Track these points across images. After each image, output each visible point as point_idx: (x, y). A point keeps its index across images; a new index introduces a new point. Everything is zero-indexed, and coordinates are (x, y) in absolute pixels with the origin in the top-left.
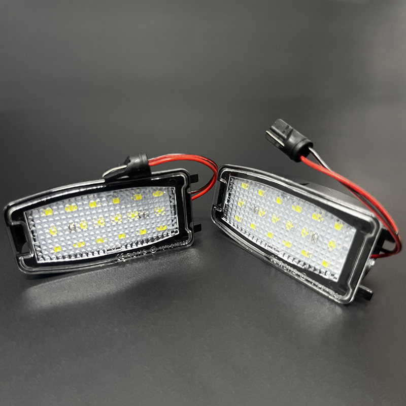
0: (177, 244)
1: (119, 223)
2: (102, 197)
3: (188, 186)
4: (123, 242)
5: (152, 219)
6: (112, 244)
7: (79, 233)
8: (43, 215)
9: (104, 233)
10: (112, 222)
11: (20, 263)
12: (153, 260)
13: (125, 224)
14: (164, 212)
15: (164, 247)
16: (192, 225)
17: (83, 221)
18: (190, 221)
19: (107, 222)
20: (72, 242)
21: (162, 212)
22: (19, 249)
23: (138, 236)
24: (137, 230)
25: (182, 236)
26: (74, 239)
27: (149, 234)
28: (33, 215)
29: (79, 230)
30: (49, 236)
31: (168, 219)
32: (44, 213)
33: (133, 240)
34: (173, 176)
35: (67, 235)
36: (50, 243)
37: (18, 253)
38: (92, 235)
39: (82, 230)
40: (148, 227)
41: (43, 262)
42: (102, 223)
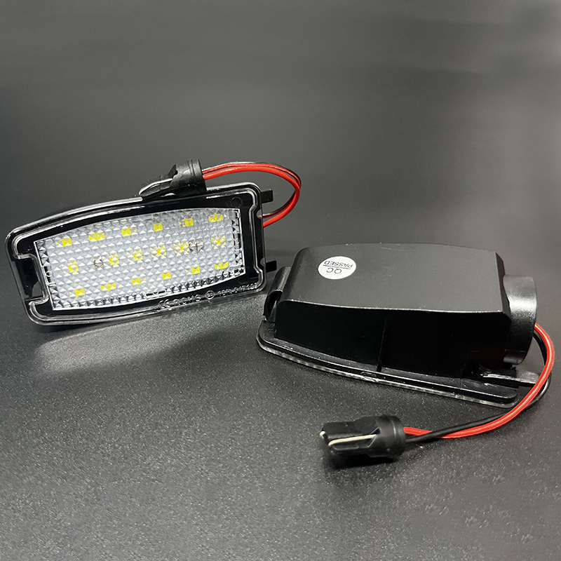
0: (243, 288)
1: (163, 257)
2: (139, 222)
3: (258, 208)
4: (168, 284)
5: (208, 252)
6: (153, 287)
7: (108, 270)
8: (60, 246)
9: (143, 270)
10: (153, 256)
11: (31, 309)
12: (209, 309)
13: (171, 259)
14: (225, 244)
15: (224, 292)
16: (263, 262)
17: (113, 254)
18: (260, 256)
19: (147, 256)
20: (99, 283)
21: (223, 243)
22: (28, 291)
23: (189, 276)
24: (188, 267)
25: (250, 277)
26: (101, 278)
27: (204, 273)
28: (47, 246)
29: (108, 267)
30: (68, 275)
31: (230, 253)
32: (61, 243)
33: (182, 281)
34: (237, 193)
35: (92, 273)
36: (69, 284)
37: (28, 296)
38: (126, 274)
39: (112, 267)
40: (203, 264)
41: (61, 309)
42: (139, 258)
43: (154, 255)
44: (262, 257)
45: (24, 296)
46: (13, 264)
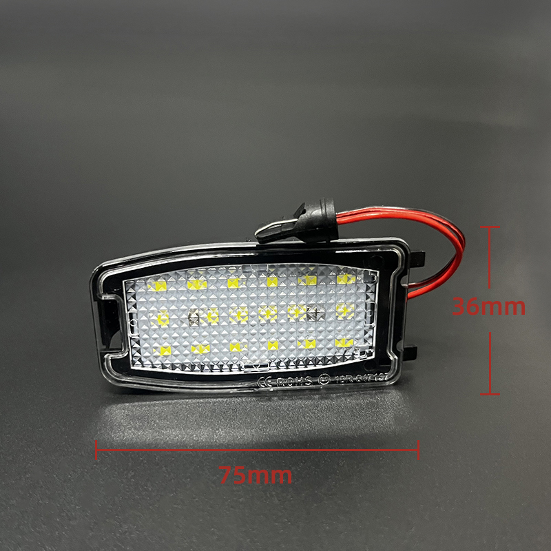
0: (369, 377)
1: (273, 321)
2: (250, 272)
3: (404, 273)
4: (273, 357)
5: (330, 323)
6: (254, 357)
7: (204, 328)
8: (152, 290)
9: (245, 334)
10: (260, 318)
11: (105, 363)
12: (322, 398)
13: (282, 324)
14: (353, 315)
15: (344, 378)
16: (401, 346)
17: (213, 309)
18: (398, 337)
19: (252, 317)
20: (191, 343)
21: (350, 313)
22: (106, 341)
23: (301, 350)
24: (302, 338)
25: (379, 363)
26: (194, 337)
27: (320, 349)
28: (136, 288)
29: (205, 324)
30: (155, 327)
31: (358, 327)
32: (153, 286)
33: (292, 356)
34: (379, 250)
35: (185, 329)
36: (155, 339)
37: (105, 347)
38: (224, 336)
39: (210, 324)
40: (321, 337)
41: (140, 368)
42: (243, 317)
43: (262, 317)
44: (400, 339)
45: (101, 347)
46: (95, 304)
